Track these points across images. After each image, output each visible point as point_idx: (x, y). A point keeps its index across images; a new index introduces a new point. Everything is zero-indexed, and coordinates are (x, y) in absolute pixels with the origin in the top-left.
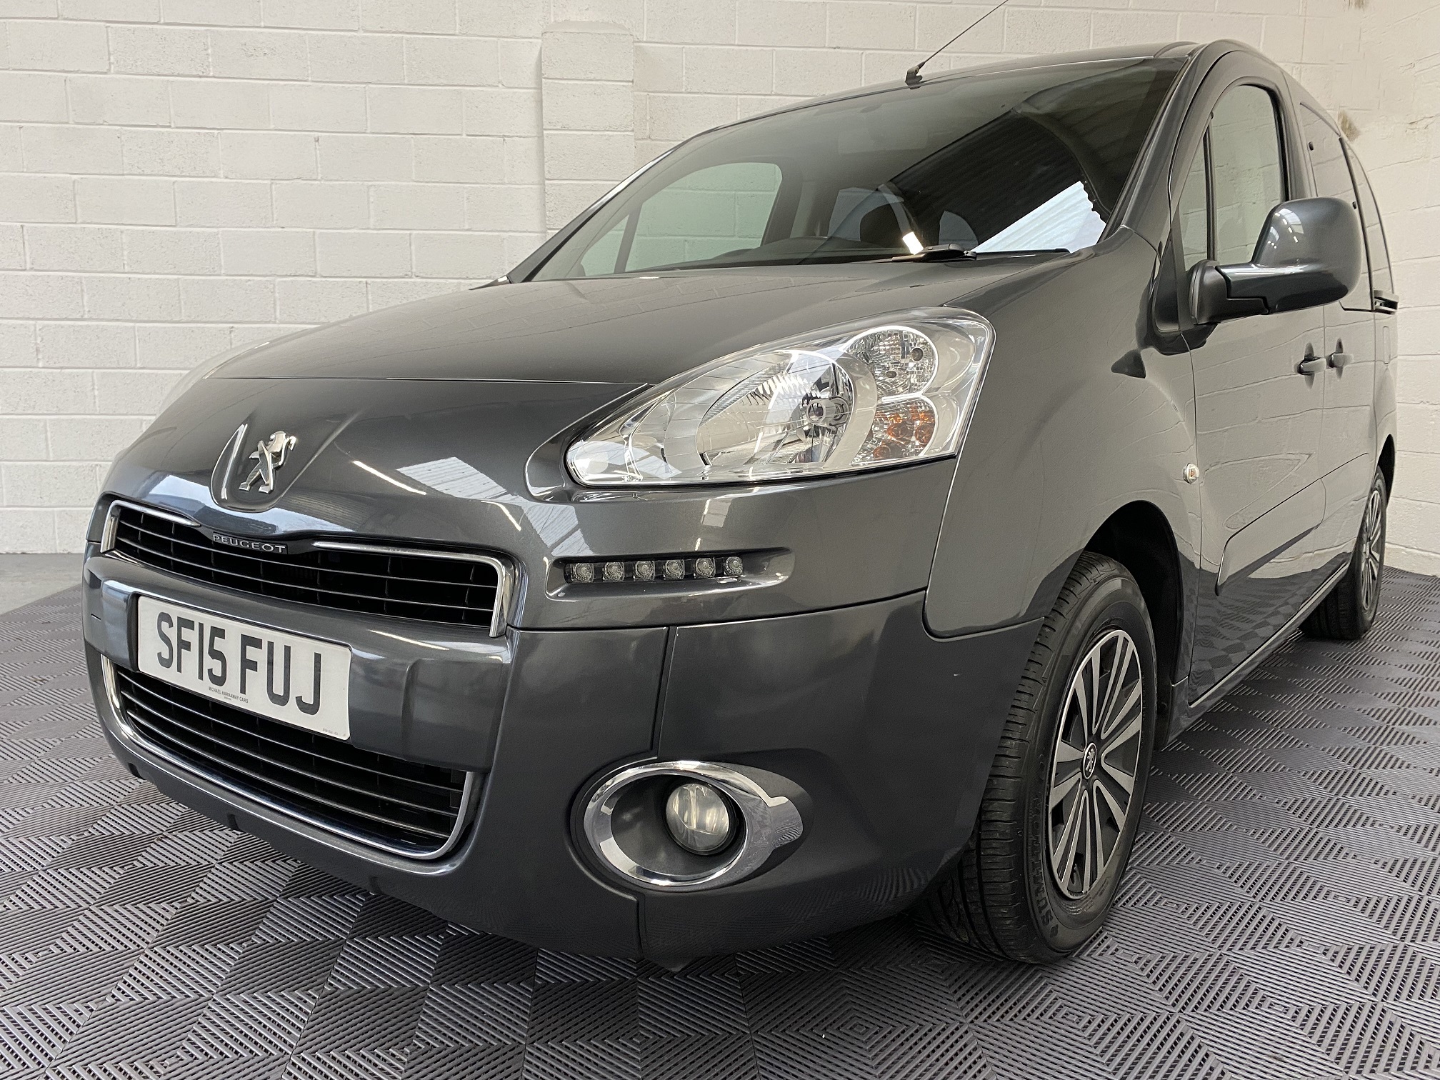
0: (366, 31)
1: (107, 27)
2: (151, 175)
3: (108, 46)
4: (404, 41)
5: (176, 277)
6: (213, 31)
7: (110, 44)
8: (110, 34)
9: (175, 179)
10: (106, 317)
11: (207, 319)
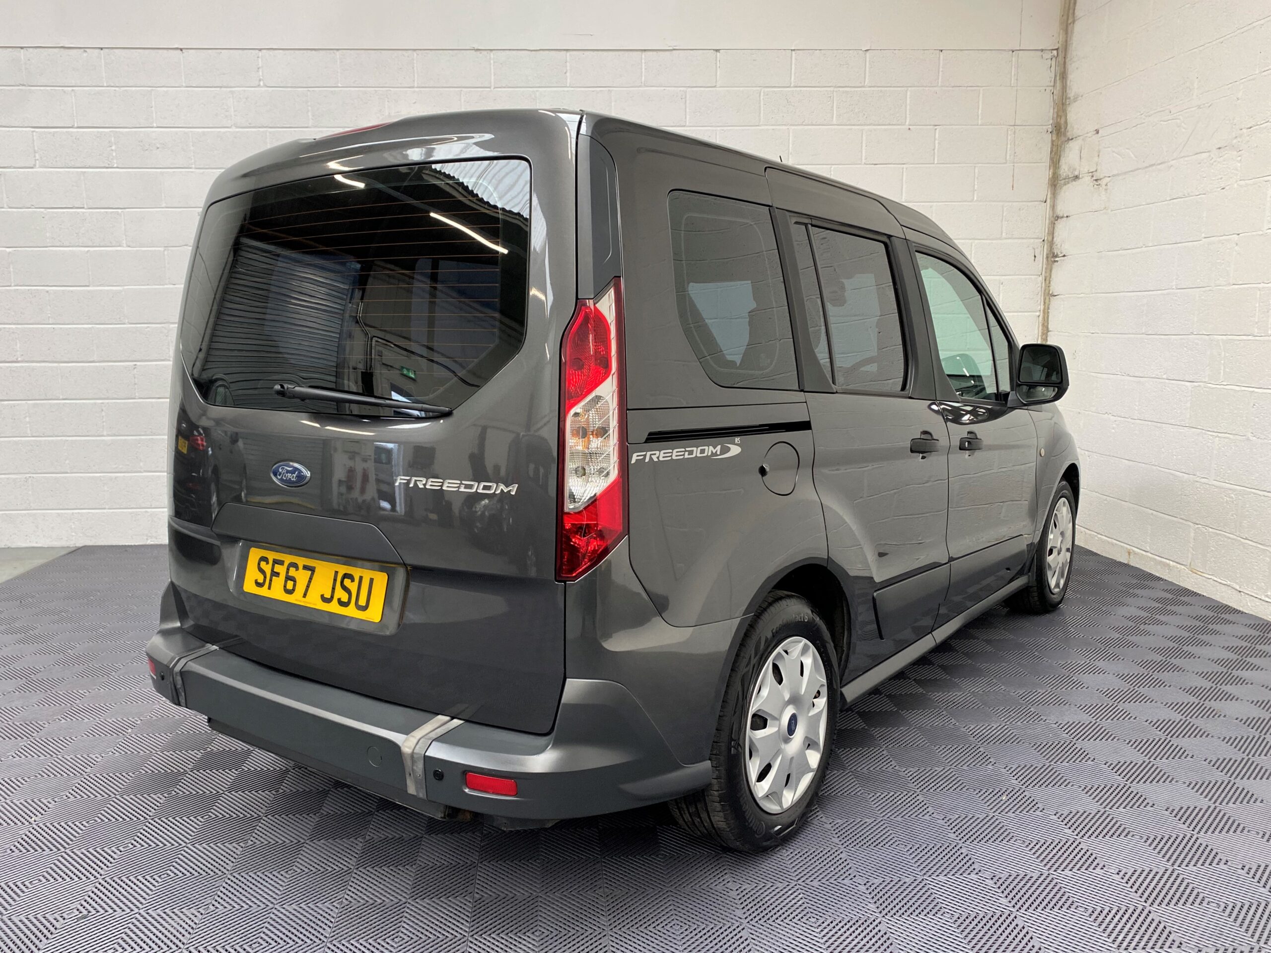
0: (237, 127)
1: (33, 132)
2: (68, 247)
3: (34, 147)
4: (268, 134)
5: (90, 326)
6: (116, 132)
7: (35, 143)
8: (35, 138)
9: (87, 249)
10: (35, 359)
11: (114, 359)
